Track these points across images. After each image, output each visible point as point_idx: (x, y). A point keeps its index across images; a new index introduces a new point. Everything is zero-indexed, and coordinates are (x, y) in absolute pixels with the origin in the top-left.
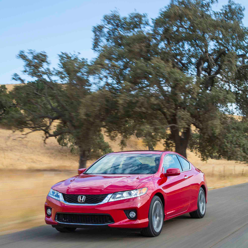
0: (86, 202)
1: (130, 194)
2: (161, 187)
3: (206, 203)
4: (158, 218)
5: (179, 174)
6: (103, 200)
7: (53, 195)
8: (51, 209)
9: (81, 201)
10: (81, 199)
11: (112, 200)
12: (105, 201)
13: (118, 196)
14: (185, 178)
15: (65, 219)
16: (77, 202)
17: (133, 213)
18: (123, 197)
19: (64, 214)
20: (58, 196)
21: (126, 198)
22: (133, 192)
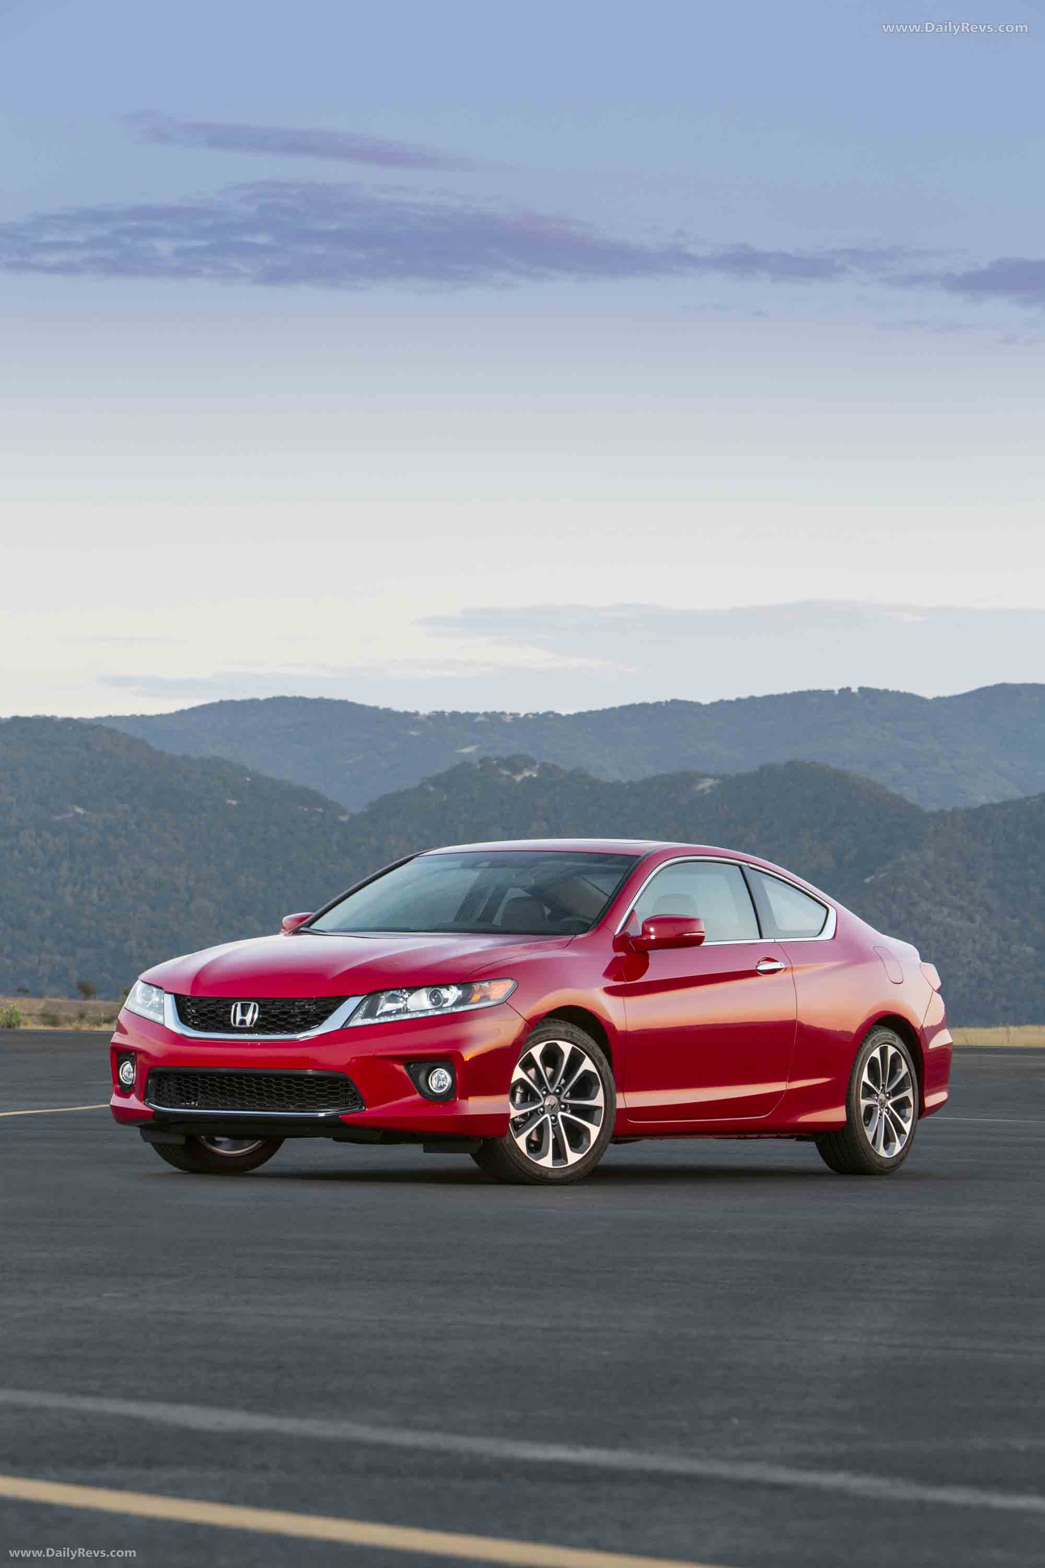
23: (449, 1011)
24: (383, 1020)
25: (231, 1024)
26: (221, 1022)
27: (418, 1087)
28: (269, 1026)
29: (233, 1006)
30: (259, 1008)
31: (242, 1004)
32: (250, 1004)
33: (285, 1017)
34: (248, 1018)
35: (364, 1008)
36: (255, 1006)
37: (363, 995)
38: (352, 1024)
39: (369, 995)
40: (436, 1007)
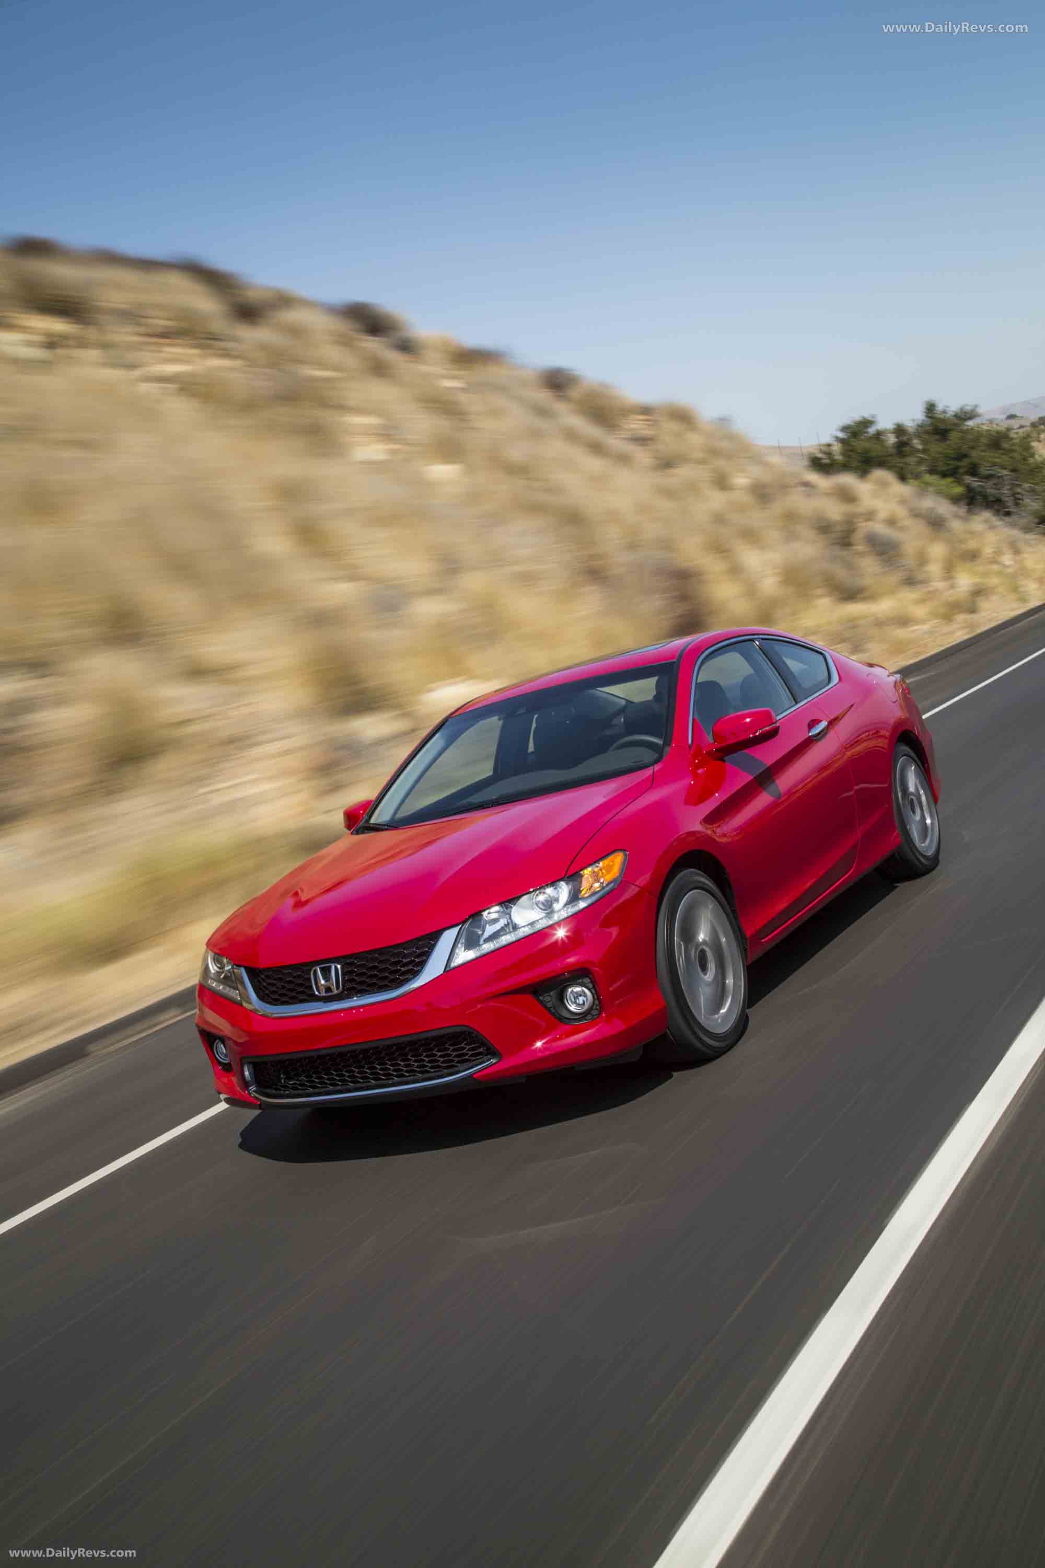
0: (349, 991)
1: (548, 906)
6: (422, 964)
9: (328, 989)
10: (327, 977)
11: (464, 956)
12: (433, 969)
18: (515, 928)
21: (527, 931)
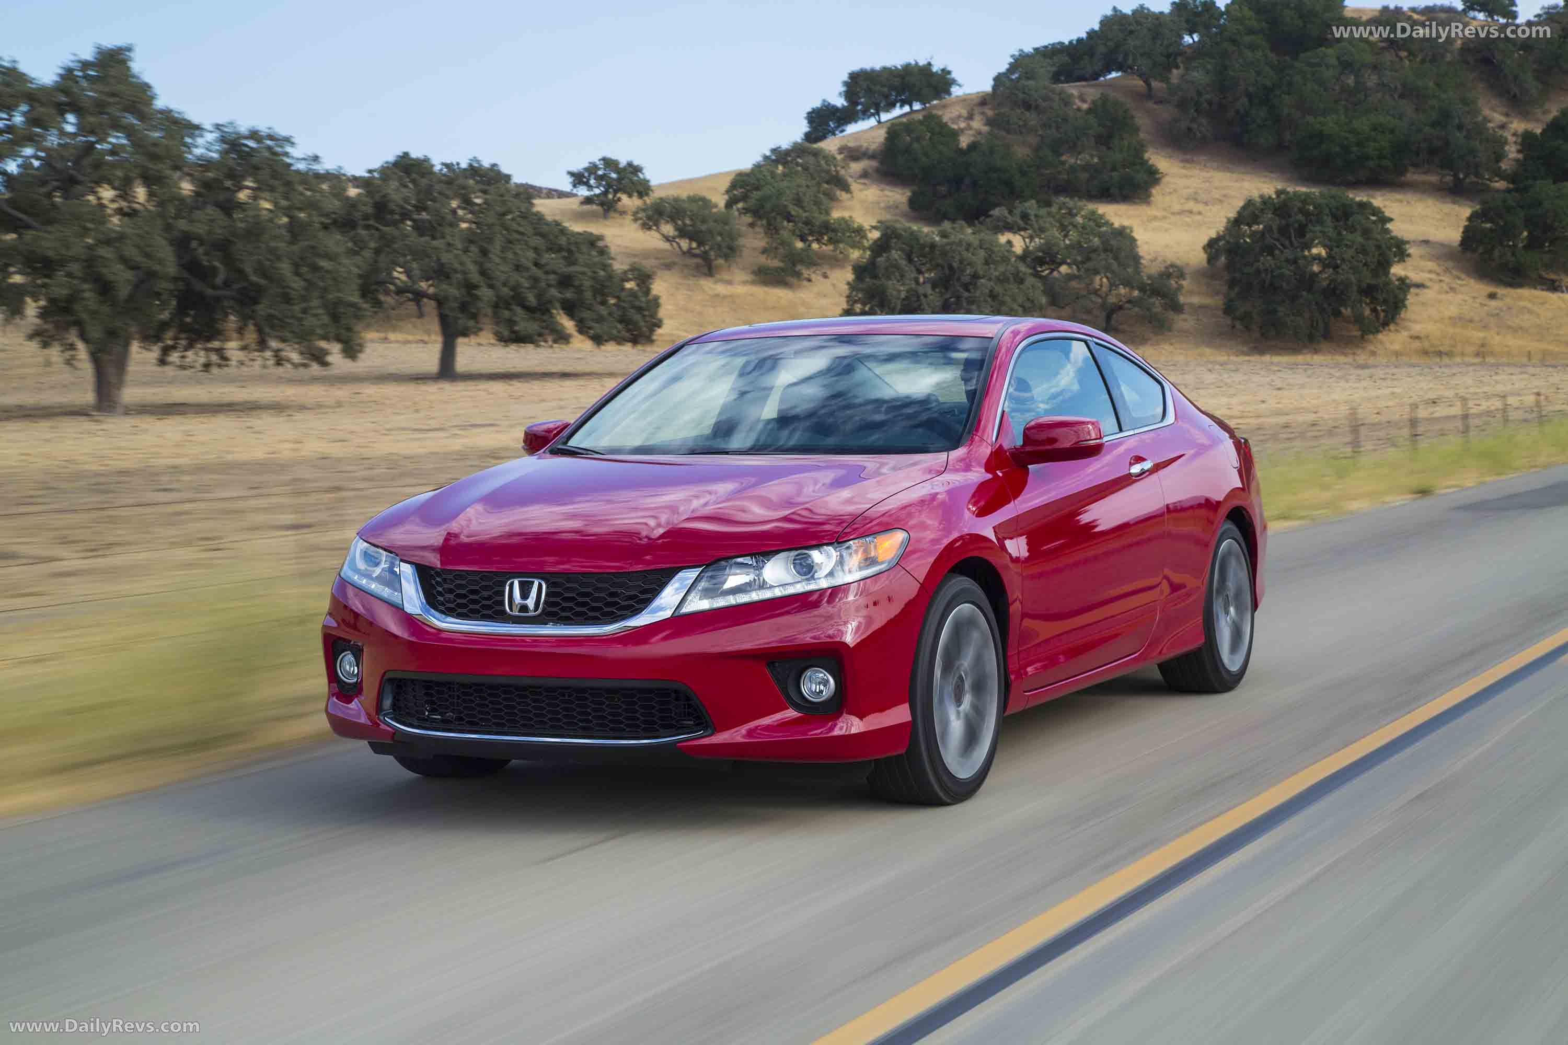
2: (986, 528)
3: (1255, 606)
4: (967, 700)
5: (1095, 450)
7: (368, 576)
8: (358, 654)
13: (735, 579)
14: (1136, 469)
15: (433, 711)
16: (499, 615)
17: (822, 674)
19: (428, 685)
20: (393, 580)
22: (825, 559)
23: (824, 584)
24: (732, 600)
25: (504, 612)
26: (489, 607)
27: (788, 697)
28: (564, 614)
29: (507, 588)
30: (547, 588)
31: (519, 582)
32: (533, 582)
33: (588, 600)
34: (531, 602)
35: (702, 584)
36: (540, 586)
37: (700, 566)
38: (688, 608)
39: (708, 565)
40: (804, 577)
